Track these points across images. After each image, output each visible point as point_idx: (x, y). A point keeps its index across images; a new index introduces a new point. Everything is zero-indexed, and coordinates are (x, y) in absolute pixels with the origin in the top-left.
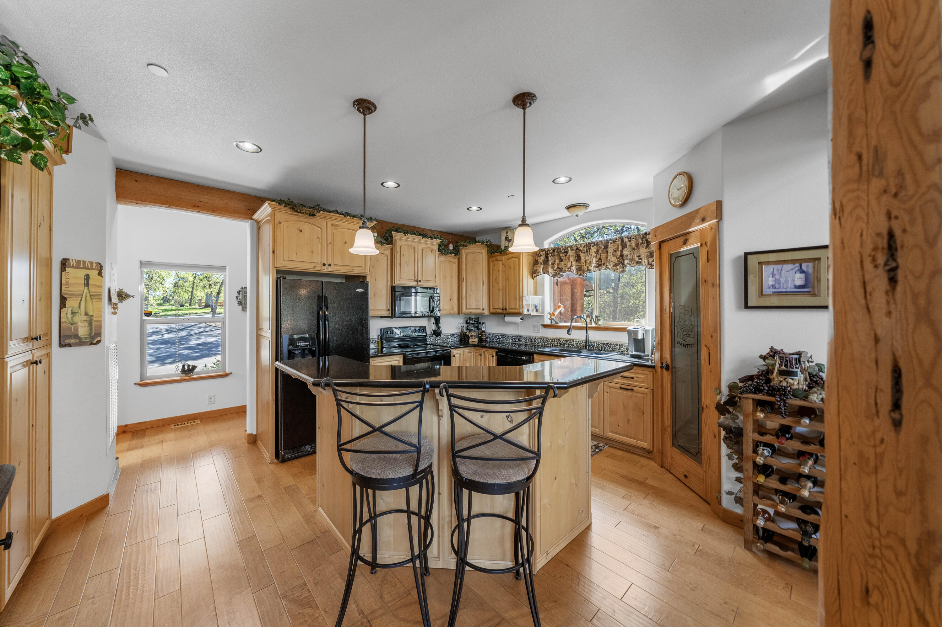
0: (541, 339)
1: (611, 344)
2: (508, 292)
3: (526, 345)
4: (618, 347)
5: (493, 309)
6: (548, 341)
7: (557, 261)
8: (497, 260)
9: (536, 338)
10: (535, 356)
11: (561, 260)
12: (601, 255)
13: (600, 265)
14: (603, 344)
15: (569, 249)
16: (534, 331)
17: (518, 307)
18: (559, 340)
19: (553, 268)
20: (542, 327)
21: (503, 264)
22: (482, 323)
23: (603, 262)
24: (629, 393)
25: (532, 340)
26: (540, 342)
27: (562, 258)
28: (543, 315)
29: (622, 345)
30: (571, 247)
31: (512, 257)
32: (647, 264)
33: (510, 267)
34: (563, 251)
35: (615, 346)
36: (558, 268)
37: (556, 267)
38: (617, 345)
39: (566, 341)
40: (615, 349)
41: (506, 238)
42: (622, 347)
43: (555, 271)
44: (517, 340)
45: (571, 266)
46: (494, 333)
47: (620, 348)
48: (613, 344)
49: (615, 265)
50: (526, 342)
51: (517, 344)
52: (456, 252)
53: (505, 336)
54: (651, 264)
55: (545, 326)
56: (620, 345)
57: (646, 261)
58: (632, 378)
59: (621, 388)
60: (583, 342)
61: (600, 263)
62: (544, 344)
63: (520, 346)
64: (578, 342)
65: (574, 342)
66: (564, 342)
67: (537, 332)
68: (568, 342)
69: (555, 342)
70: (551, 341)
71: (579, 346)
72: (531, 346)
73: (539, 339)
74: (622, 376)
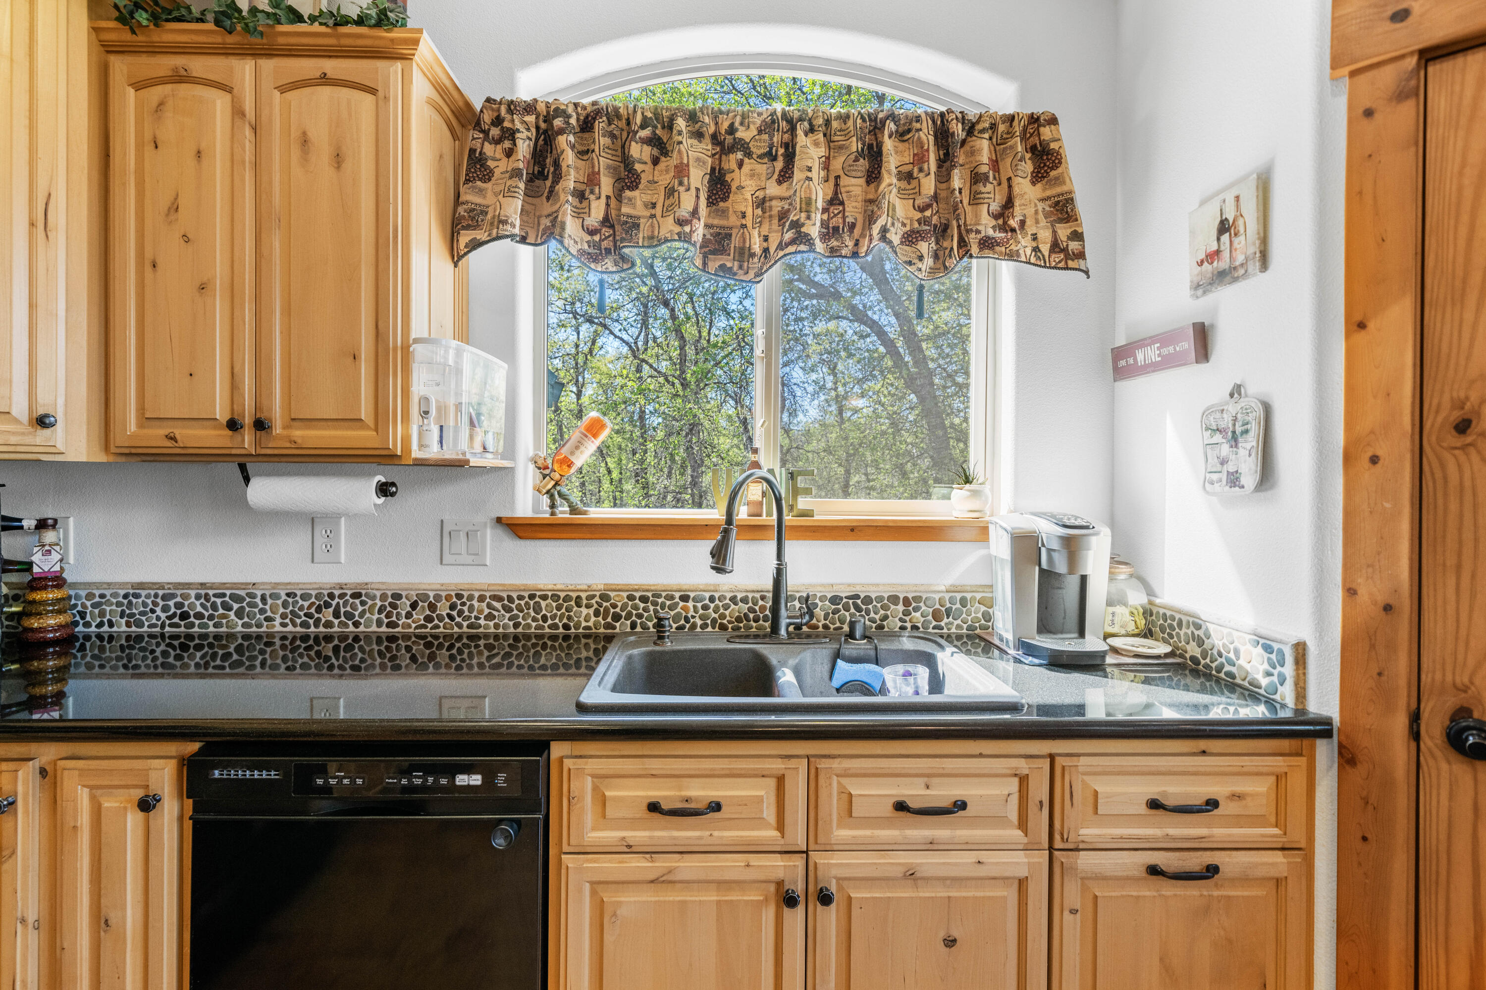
0: (499, 599)
1: (868, 600)
2: (287, 311)
3: (392, 639)
4: (901, 607)
5: (145, 420)
6: (537, 609)
7: (606, 185)
8: (180, 78)
9: (458, 599)
10: (558, 750)
11: (627, 180)
12: (844, 181)
13: (836, 229)
14: (835, 600)
15: (682, 124)
16: (447, 558)
17: (365, 412)
18: (605, 597)
19: (579, 214)
20: (500, 532)
21: (238, 112)
22: (29, 523)
23: (850, 220)
24: (1193, 891)
25: (432, 607)
26: (490, 617)
27: (638, 167)
28: (511, 470)
29: (917, 599)
30: (692, 117)
31: (324, 80)
32: (1045, 249)
33: (305, 141)
34: (645, 133)
35: (883, 607)
36: (606, 221)
37: (597, 211)
38: (894, 599)
39: (644, 599)
40: (885, 618)
42: (916, 609)
43: (592, 233)
44: (328, 615)
45: (695, 213)
46: (141, 586)
47: (906, 613)
48: (880, 599)
49: (911, 238)
50: (389, 625)
51: (328, 638)
53: (234, 597)
54: (1065, 250)
55: (518, 529)
56: (907, 602)
57: (1045, 236)
58: (1212, 804)
59: (1154, 871)
60: (733, 599)
61: (837, 221)
62: (516, 626)
63: (349, 648)
64: (712, 599)
65: (690, 604)
66: (636, 607)
67: (469, 559)
68: (655, 604)
69: (584, 611)
70: (559, 608)
71: (714, 621)
72: (428, 645)
73: (481, 599)
74: (1154, 805)
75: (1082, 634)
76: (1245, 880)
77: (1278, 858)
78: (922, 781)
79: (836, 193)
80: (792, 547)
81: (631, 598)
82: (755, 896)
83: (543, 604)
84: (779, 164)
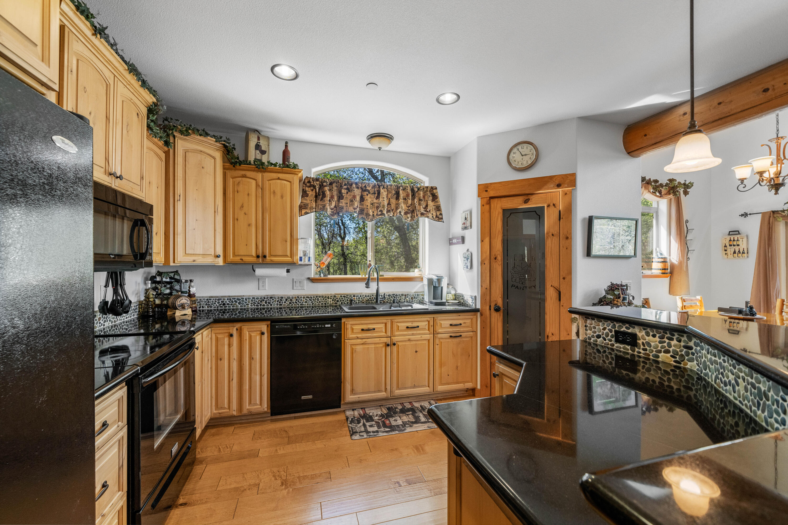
0: (308, 298)
1: (397, 295)
2: (270, 231)
3: (281, 308)
4: (404, 297)
5: (234, 255)
6: (318, 300)
7: (336, 198)
8: (244, 176)
9: (298, 298)
10: (343, 320)
11: (340, 197)
12: (391, 200)
13: (389, 210)
14: (389, 295)
15: (354, 185)
16: (295, 288)
17: (289, 254)
18: (335, 296)
19: (329, 205)
20: (308, 281)
21: (257, 185)
22: (183, 281)
23: (393, 208)
24: (457, 340)
25: (291, 300)
26: (306, 302)
27: (343, 195)
28: (311, 266)
29: (408, 295)
30: (356, 184)
31: (279, 179)
32: (435, 217)
33: (274, 192)
34: (345, 187)
35: (400, 297)
36: (335, 207)
37: (333, 204)
38: (403, 295)
39: (344, 297)
40: (400, 299)
41: (258, 147)
42: (407, 297)
43: (332, 209)
44: (264, 303)
45: (357, 207)
46: (212, 297)
47: (405, 298)
48: (399, 295)
49: (406, 213)
50: (280, 305)
51: (264, 309)
53: (238, 299)
54: (438, 217)
55: (312, 280)
56: (405, 295)
57: (434, 214)
58: (461, 324)
59: (451, 336)
60: (366, 296)
61: (389, 209)
62: (313, 304)
63: (269, 311)
64: (361, 296)
65: (355, 297)
66: (342, 299)
67: (300, 288)
68: (347, 298)
69: (330, 300)
70: (323, 299)
71: (361, 301)
72: (290, 310)
73: (304, 298)
74: (451, 325)
75: (442, 299)
76: (466, 337)
77: (471, 333)
78: (411, 323)
79: (389, 202)
80: (380, 283)
81: (341, 296)
82: (381, 345)
83: (319, 298)
84: (376, 195)
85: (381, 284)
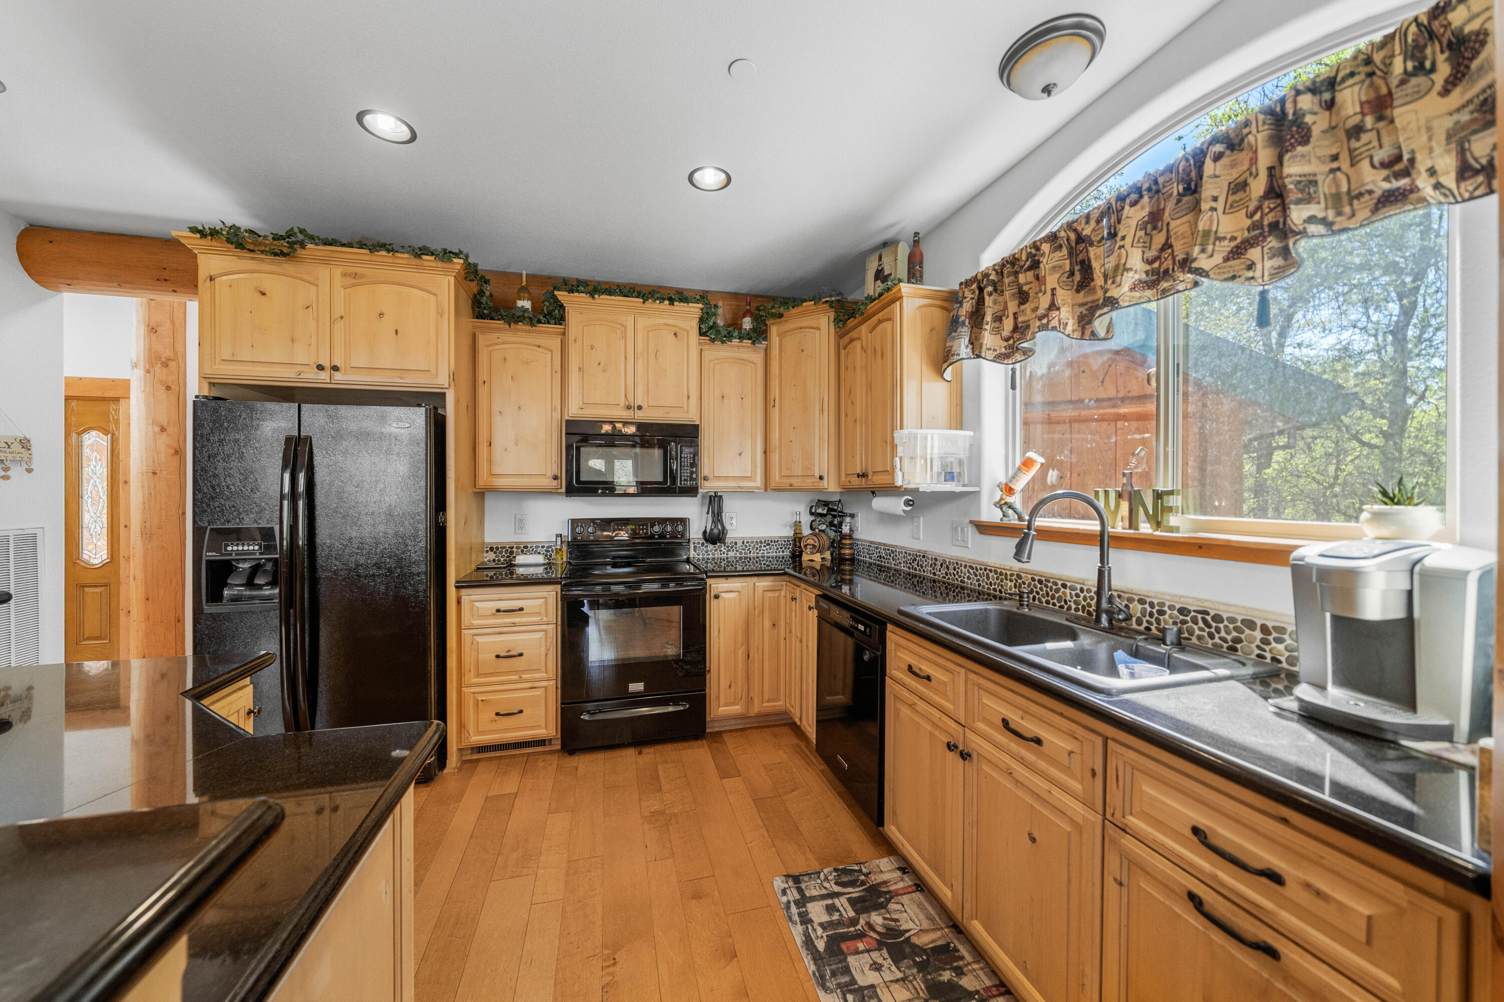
0: (972, 568)
1: (1218, 618)
3: (934, 581)
4: (1258, 635)
5: (846, 474)
6: (988, 578)
7: (1012, 307)
8: (851, 340)
9: (957, 564)
10: (888, 628)
11: (1023, 297)
12: (1173, 224)
13: (1166, 272)
14: (1182, 611)
15: (1046, 247)
16: (955, 542)
17: (889, 469)
18: (1019, 576)
19: (997, 331)
20: (976, 529)
22: (848, 515)
23: (1180, 257)
25: (948, 568)
26: (969, 578)
27: (1025, 288)
28: (979, 492)
29: (1280, 629)
30: (1052, 237)
31: (880, 322)
32: (1449, 181)
34: (1028, 264)
35: (1236, 629)
36: (1016, 328)
37: (1007, 325)
38: (1250, 624)
39: (1040, 582)
40: (1238, 640)
41: (879, 274)
42: (1279, 641)
43: (1007, 340)
44: (915, 565)
45: (1053, 306)
47: (1266, 642)
48: (1232, 620)
49: (1240, 250)
50: (934, 574)
51: (916, 576)
52: (759, 334)
53: (892, 552)
54: (1485, 169)
55: (984, 528)
56: (1265, 630)
57: (1446, 164)
61: (1168, 264)
62: (979, 585)
63: (922, 583)
64: (1082, 590)
65: (1068, 591)
66: (1035, 587)
67: (962, 543)
68: (1046, 586)
69: (1009, 583)
70: (997, 579)
71: (1083, 607)
72: (946, 588)
73: (965, 567)
75: (1414, 706)
79: (1168, 238)
81: (1033, 579)
83: (991, 575)
85: (1115, 556)
